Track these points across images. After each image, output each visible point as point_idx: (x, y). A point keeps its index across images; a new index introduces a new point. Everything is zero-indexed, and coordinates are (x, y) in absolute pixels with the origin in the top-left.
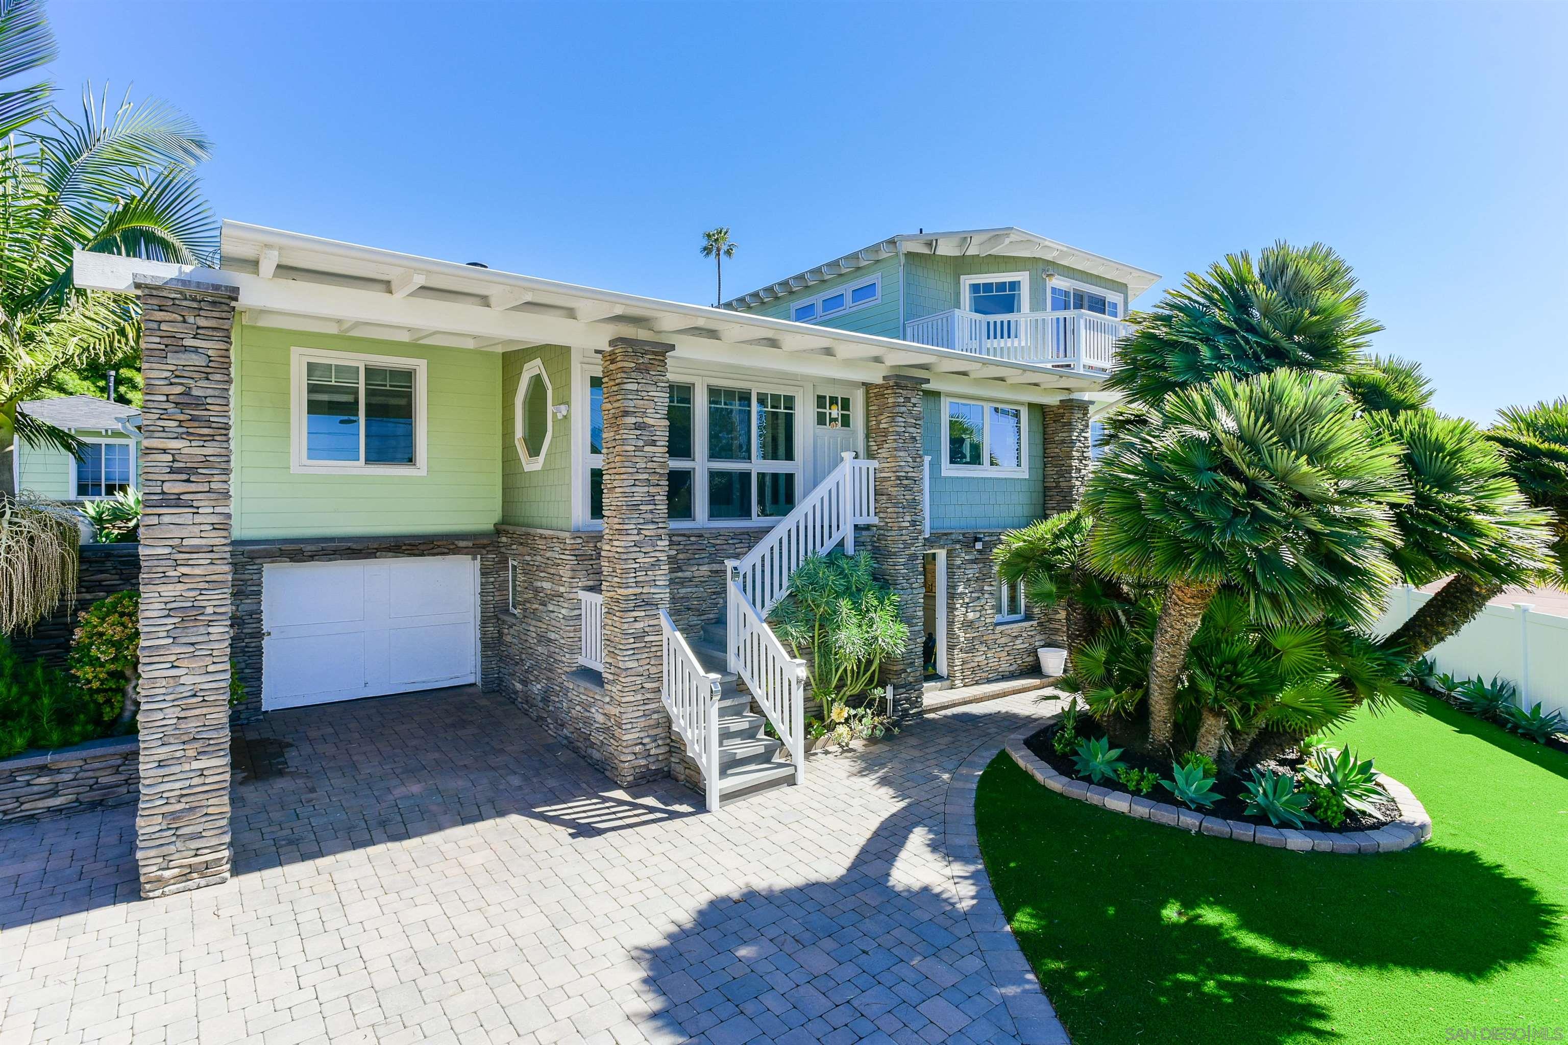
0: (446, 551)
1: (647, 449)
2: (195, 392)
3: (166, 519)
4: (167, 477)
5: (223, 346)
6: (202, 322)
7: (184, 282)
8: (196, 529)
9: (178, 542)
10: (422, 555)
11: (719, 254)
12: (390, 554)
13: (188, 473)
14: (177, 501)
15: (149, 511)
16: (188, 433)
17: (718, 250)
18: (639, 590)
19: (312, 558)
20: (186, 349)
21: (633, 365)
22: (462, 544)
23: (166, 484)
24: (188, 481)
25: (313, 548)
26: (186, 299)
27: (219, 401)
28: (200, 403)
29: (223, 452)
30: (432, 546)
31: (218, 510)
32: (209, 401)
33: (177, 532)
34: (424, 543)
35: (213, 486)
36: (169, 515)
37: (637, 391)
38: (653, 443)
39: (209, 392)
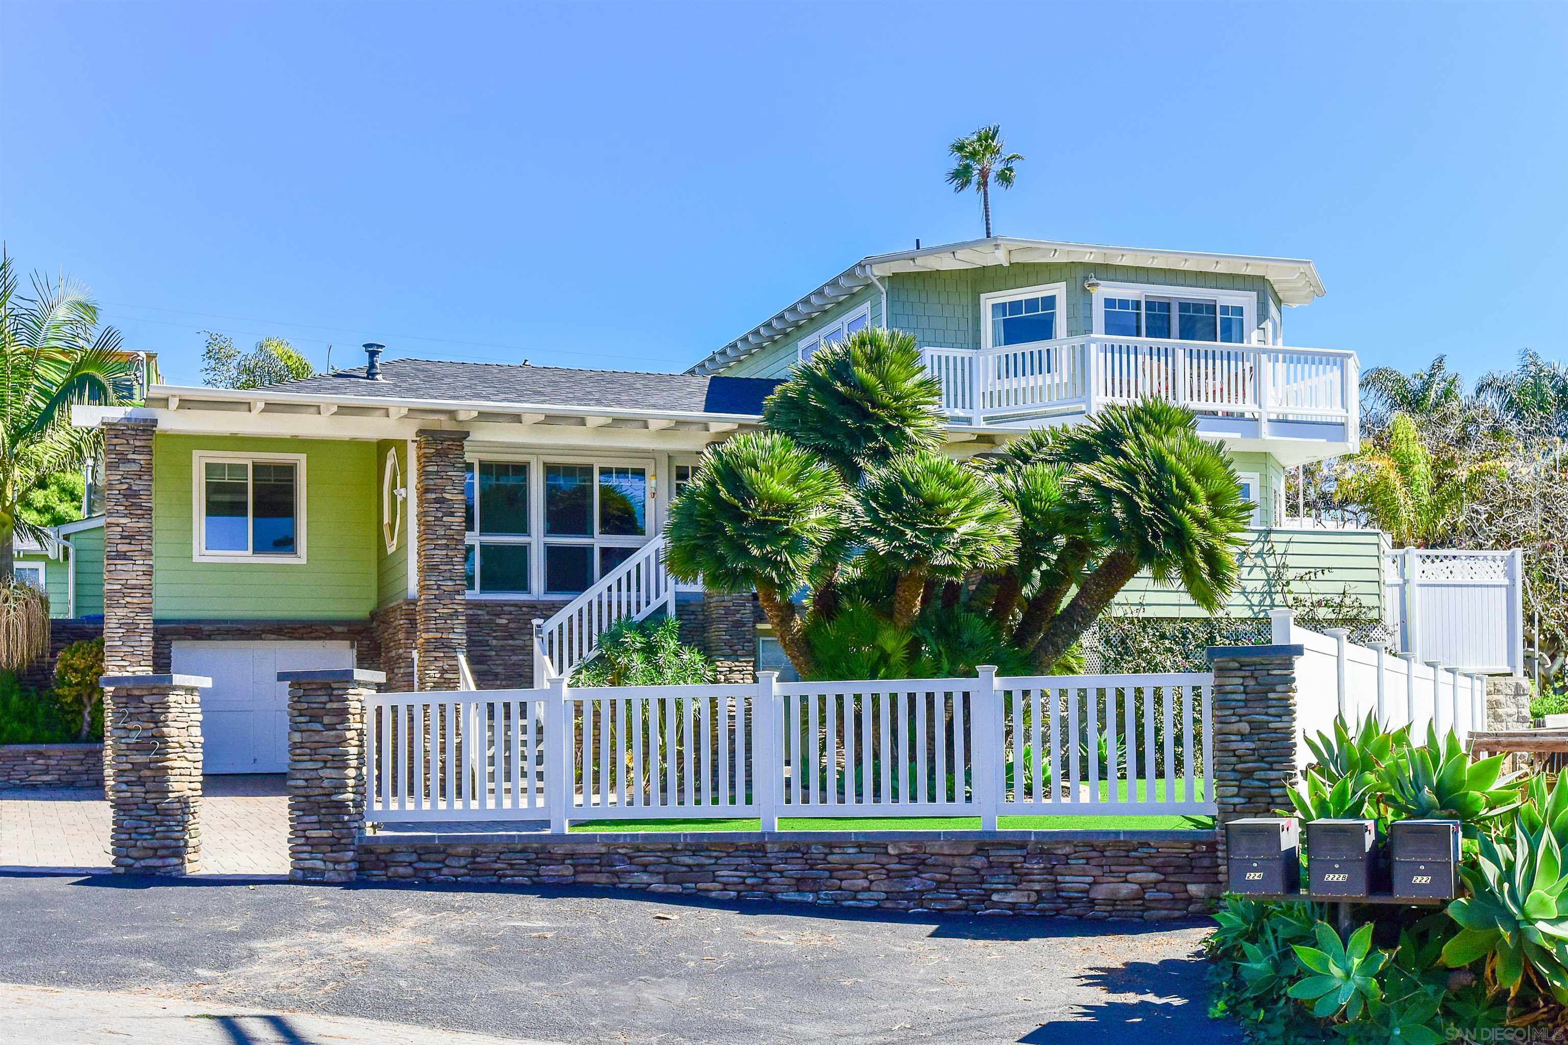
0: (324, 635)
1: (445, 519)
2: (134, 488)
3: (119, 567)
4: (119, 541)
5: (148, 457)
6: (138, 443)
7: (129, 419)
8: (134, 574)
9: (124, 582)
10: (301, 638)
11: (985, 184)
12: (273, 636)
13: (129, 538)
14: (123, 556)
15: (111, 562)
16: (130, 514)
17: (984, 174)
18: (439, 635)
19: (209, 637)
20: (129, 461)
21: (433, 451)
22: (338, 629)
23: (119, 546)
24: (130, 544)
25: (210, 628)
26: (128, 429)
27: (146, 493)
28: (136, 495)
29: (149, 525)
30: (310, 630)
31: (146, 562)
32: (141, 493)
33: (125, 576)
34: (304, 627)
35: (144, 547)
36: (121, 565)
37: (437, 471)
38: (452, 514)
39: (141, 487)
